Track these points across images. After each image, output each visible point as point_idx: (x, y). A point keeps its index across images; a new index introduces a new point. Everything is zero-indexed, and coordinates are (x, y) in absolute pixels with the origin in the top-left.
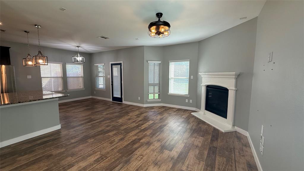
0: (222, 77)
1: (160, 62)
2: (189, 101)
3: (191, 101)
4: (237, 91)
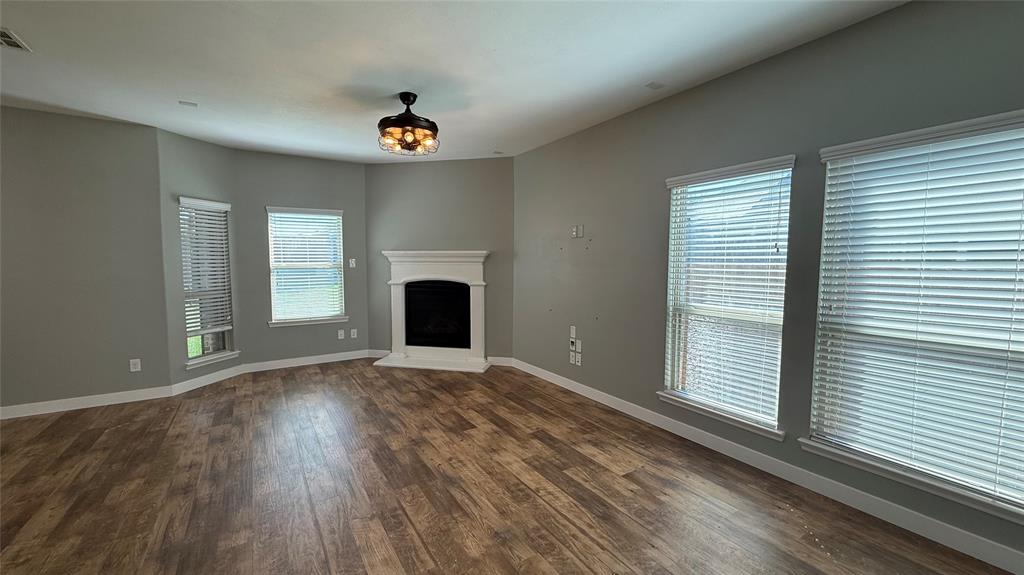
0: (447, 260)
1: (227, 207)
2: (348, 334)
3: (354, 333)
4: (486, 286)
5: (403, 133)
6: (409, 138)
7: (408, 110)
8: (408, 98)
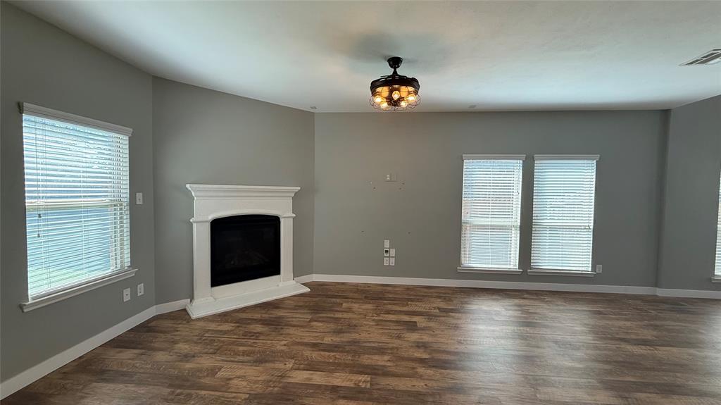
0: (260, 195)
2: (134, 292)
3: (141, 289)
4: (295, 217)
5: (391, 92)
6: (396, 96)
7: (395, 72)
8: (395, 62)
